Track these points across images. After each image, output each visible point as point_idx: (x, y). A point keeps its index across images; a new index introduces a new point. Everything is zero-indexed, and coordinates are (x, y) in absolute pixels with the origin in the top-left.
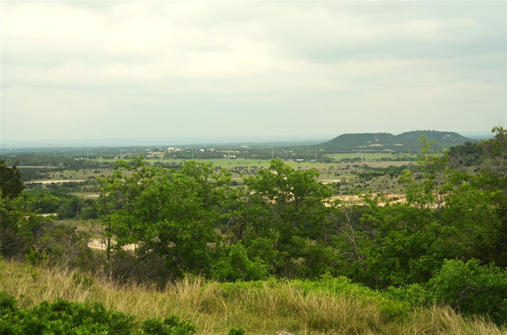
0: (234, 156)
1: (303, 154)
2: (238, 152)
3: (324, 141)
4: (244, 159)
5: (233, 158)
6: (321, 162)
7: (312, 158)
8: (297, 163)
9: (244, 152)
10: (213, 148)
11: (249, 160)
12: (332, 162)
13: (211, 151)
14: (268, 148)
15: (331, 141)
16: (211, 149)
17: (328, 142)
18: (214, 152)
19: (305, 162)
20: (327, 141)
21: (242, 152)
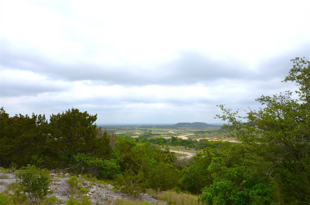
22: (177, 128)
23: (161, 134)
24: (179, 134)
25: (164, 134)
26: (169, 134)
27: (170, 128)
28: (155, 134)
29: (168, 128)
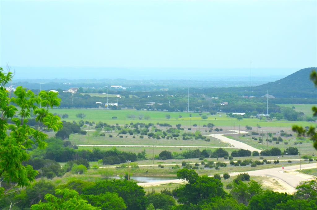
0: (116, 104)
1: (240, 103)
2: (119, 96)
3: (271, 81)
4: (134, 109)
5: (114, 108)
6: (279, 119)
7: (260, 111)
8: (235, 119)
9: (131, 96)
10: (73, 86)
11: (144, 112)
12: (301, 120)
13: (70, 93)
14: (161, 89)
15: (282, 80)
16: (69, 91)
17: (277, 82)
18: (77, 94)
19: (248, 117)
20: (274, 81)
21: (127, 97)
22: (284, 106)
23: (141, 157)
24: (276, 152)
25: (166, 155)
26: (205, 154)
27: (228, 110)
28: (96, 156)
29: (214, 110)
